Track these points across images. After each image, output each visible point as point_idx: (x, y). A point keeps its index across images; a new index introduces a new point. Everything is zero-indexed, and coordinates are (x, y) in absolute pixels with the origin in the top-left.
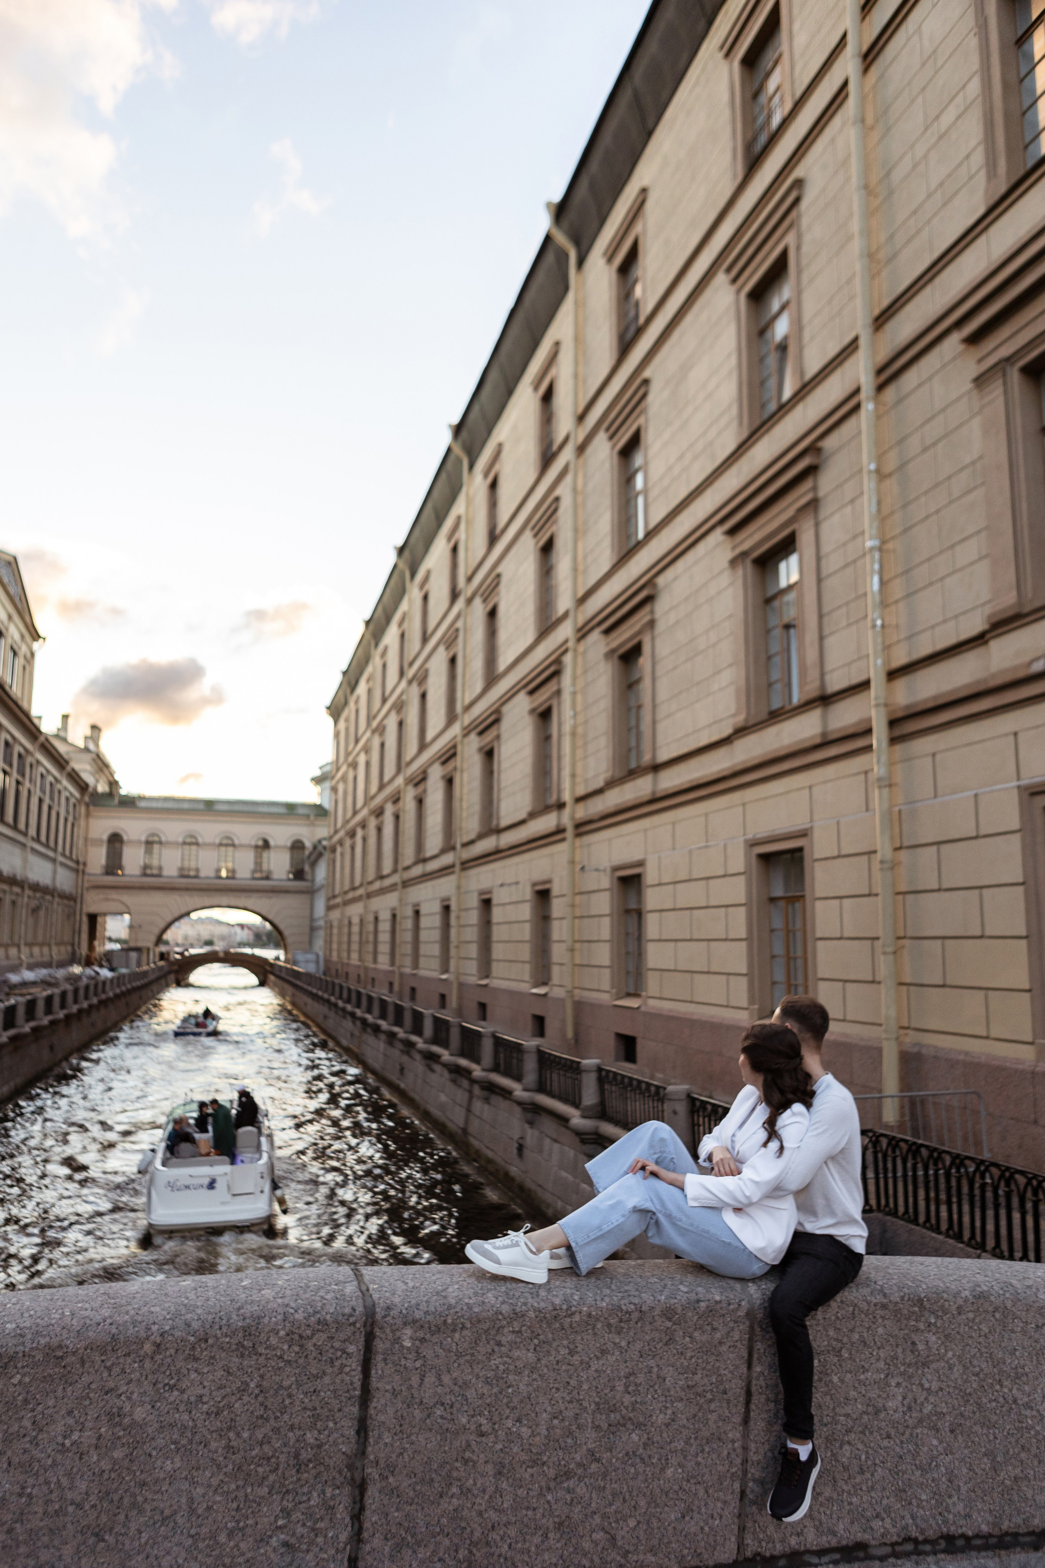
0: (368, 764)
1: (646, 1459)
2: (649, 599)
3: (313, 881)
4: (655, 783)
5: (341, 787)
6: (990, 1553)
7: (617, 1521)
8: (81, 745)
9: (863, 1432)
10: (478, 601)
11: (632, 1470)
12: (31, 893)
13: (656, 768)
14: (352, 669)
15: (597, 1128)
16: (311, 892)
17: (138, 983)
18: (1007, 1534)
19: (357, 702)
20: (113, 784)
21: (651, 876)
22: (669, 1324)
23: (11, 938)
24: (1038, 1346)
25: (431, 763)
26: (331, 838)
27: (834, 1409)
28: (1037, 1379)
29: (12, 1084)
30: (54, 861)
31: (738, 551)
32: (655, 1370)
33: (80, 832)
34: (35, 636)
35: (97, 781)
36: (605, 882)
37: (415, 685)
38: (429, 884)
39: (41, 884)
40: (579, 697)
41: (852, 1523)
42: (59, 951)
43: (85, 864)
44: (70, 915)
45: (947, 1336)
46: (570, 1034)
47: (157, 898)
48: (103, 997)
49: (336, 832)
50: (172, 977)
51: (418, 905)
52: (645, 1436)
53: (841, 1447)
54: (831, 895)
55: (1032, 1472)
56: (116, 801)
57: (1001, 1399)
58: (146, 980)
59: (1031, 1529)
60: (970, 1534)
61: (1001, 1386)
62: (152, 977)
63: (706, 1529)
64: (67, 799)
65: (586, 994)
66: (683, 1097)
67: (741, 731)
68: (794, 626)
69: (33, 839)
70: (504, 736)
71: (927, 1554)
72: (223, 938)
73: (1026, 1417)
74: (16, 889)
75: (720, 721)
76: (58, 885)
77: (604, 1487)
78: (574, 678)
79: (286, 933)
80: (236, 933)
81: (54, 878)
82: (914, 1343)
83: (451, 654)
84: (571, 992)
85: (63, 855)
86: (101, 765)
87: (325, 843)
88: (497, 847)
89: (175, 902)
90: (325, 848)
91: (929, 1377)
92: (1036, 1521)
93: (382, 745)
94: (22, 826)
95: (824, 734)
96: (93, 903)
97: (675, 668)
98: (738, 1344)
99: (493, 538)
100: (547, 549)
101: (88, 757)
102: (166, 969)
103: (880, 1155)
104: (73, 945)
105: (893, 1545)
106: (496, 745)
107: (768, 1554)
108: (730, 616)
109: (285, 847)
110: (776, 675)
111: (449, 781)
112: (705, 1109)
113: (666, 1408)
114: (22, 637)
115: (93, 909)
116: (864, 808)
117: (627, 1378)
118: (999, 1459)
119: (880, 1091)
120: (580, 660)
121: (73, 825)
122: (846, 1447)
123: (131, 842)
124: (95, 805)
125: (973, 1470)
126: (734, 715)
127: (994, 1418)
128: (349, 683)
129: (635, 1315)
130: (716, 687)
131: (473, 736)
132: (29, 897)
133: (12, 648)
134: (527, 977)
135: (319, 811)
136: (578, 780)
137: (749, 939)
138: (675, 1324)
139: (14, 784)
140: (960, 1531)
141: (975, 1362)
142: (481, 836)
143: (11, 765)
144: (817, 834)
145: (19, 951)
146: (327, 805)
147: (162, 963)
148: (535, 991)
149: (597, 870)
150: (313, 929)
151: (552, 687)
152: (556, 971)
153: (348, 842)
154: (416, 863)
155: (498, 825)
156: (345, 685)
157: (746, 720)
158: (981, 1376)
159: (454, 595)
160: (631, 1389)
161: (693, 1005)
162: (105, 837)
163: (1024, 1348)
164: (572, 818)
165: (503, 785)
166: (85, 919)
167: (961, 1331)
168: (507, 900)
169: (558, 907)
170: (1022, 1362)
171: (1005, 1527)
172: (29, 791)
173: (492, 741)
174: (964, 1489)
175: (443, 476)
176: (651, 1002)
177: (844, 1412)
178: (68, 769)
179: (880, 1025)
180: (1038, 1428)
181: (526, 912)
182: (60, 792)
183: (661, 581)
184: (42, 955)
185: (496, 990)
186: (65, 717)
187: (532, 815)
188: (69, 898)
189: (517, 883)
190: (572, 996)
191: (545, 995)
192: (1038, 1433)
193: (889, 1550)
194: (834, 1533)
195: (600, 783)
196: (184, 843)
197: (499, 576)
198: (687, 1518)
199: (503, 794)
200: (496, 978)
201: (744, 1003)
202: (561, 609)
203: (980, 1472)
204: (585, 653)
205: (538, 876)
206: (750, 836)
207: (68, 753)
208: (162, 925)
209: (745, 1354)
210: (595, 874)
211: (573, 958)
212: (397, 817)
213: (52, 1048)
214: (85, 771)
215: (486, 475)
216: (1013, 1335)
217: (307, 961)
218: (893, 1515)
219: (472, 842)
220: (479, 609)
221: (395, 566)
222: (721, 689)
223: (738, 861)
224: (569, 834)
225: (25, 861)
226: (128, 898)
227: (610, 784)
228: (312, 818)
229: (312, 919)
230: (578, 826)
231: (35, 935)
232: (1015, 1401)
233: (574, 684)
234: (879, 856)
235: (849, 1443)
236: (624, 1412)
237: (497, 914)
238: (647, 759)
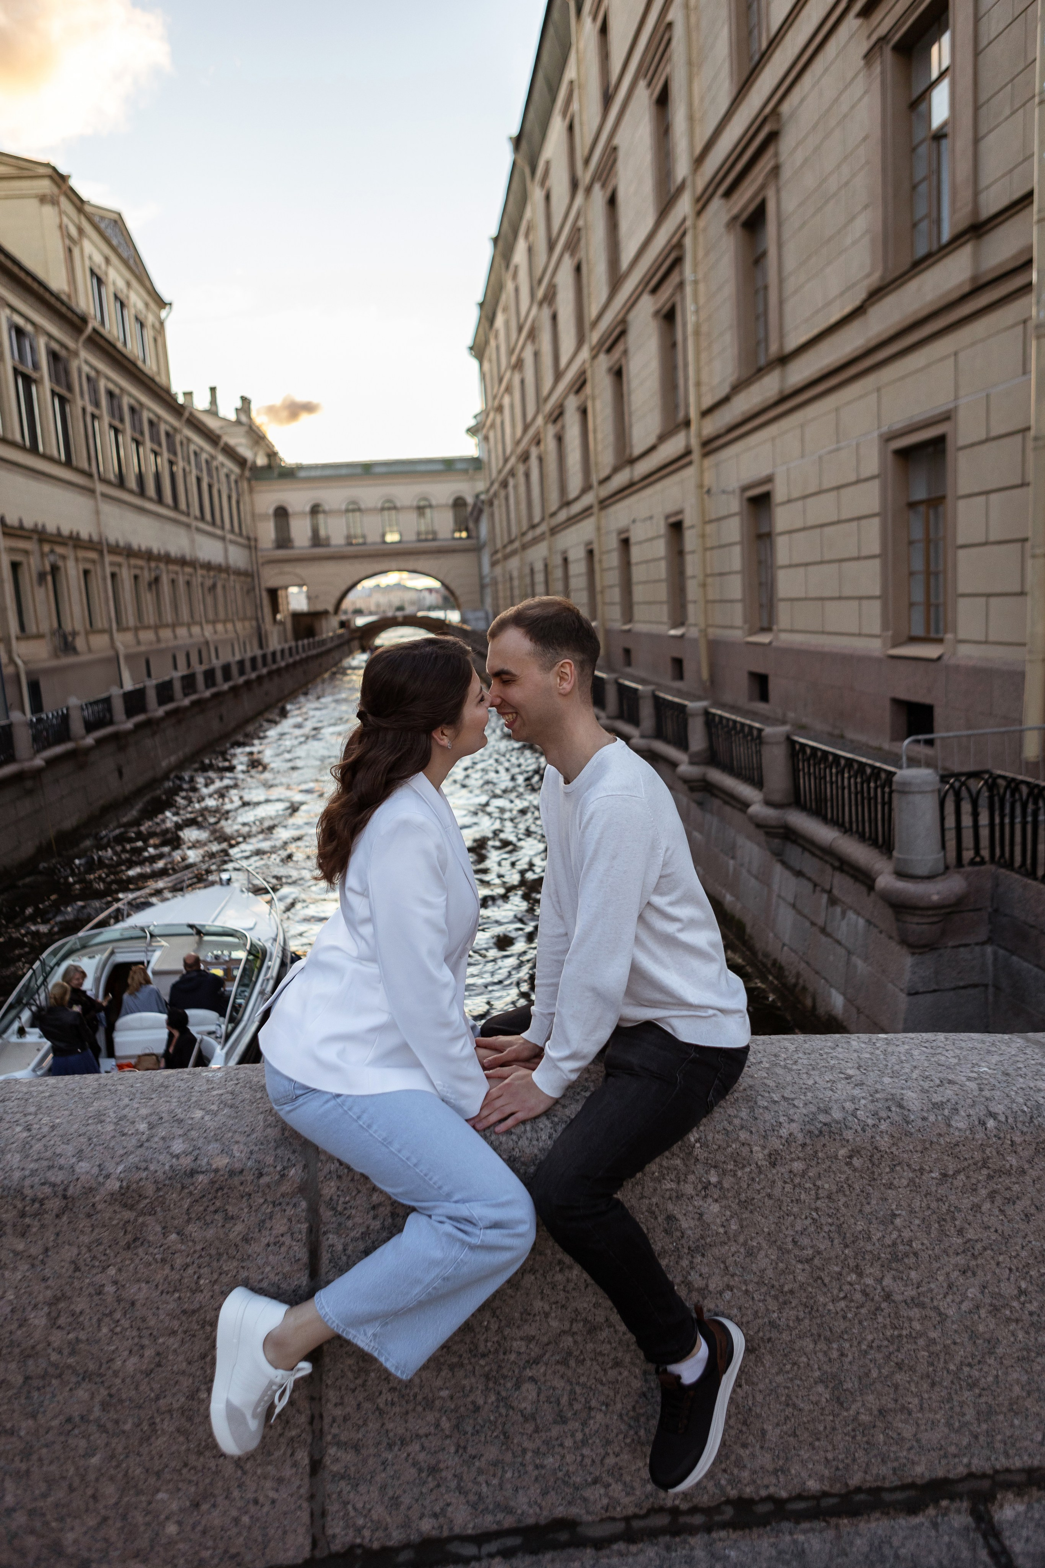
0: (512, 406)
1: (109, 1425)
2: (773, 137)
3: (478, 538)
4: (783, 379)
5: (491, 435)
6: (820, 1525)
7: (61, 1519)
8: (232, 417)
9: (564, 1362)
10: (597, 187)
11: (83, 1443)
12: (204, 572)
13: (784, 360)
14: (488, 298)
15: (704, 775)
16: (478, 549)
17: (314, 652)
18: (858, 1490)
19: (496, 337)
20: (272, 455)
21: (780, 494)
22: (128, 1215)
23: (192, 617)
24: (944, 1208)
25: (565, 396)
26: (488, 491)
27: (500, 1330)
28: (937, 1258)
29: (181, 754)
30: (223, 539)
31: (874, 38)
32: (110, 1289)
33: (245, 508)
34: (162, 304)
35: (256, 455)
36: (735, 505)
37: (545, 306)
38: (573, 529)
39: (213, 562)
40: (702, 287)
41: (544, 1493)
42: (244, 628)
43: (256, 540)
44: (250, 590)
45: (744, 1204)
46: (705, 675)
47: (329, 569)
48: (274, 667)
49: (492, 484)
50: (356, 643)
51: (565, 552)
52: (104, 1392)
53: (518, 1386)
54: (976, 490)
55: (916, 1401)
56: (276, 472)
57: (858, 1296)
58: (323, 649)
59: (910, 1480)
60: (784, 1494)
61: (860, 1275)
62: (329, 645)
63: (246, 1519)
64: (227, 476)
65: (719, 632)
66: (782, 739)
67: (876, 294)
68: (945, 136)
69: (196, 518)
70: (632, 349)
71: (692, 1530)
72: (413, 603)
73: (910, 1320)
74: (188, 570)
75: (854, 285)
76: (231, 562)
77: (28, 1472)
78: (695, 265)
79: (458, 592)
80: (424, 598)
81: (226, 557)
82: (670, 1218)
83: (576, 261)
84: (705, 630)
85: (232, 531)
86: (257, 437)
87: (483, 497)
88: (631, 478)
89: (345, 571)
90: (483, 502)
91: (705, 1270)
92: (919, 1469)
93: (522, 382)
94: (183, 506)
95: (974, 278)
96: (270, 577)
97: (804, 224)
98: (287, 1240)
99: (607, 99)
100: (663, 100)
101: (242, 430)
102: (347, 637)
103: (996, 799)
104: (257, 619)
105: (627, 1519)
106: (623, 361)
107: (376, 1545)
108: (865, 139)
109: (446, 506)
110: (921, 209)
111: (584, 412)
112: (804, 752)
113: (143, 1347)
114: (147, 305)
115: (272, 583)
116: (1020, 371)
117: (50, 1305)
118: (848, 1385)
119: (1021, 722)
120: (701, 239)
121: (238, 502)
122: (528, 1386)
123: (295, 514)
124: (257, 478)
125: (795, 1406)
126: (868, 276)
127: (840, 1325)
128: (487, 317)
129: (55, 1204)
130: (849, 241)
131: (602, 357)
132: (203, 576)
133: (137, 319)
134: (665, 619)
135: (476, 464)
136: (704, 389)
137: (883, 556)
138: (142, 1213)
139: (166, 465)
140: (763, 1493)
141: (805, 1241)
142: (616, 470)
143: (160, 445)
144: (962, 416)
145: (202, 629)
146: (485, 458)
147: (341, 631)
148: (673, 632)
149: (724, 492)
150: (482, 587)
151: (674, 279)
152: (691, 608)
153: (502, 493)
154: (560, 508)
155: (631, 454)
156: (483, 320)
157: (882, 278)
158: (816, 1261)
159: (574, 185)
160: (61, 1321)
161: (825, 637)
162: (271, 511)
163: (912, 1212)
164: (699, 434)
165: (633, 408)
166: (265, 595)
167: (777, 1192)
168: (643, 538)
169: (690, 539)
170: (906, 1234)
171: (855, 1481)
172: (184, 470)
173: (619, 359)
174: (773, 1434)
175: (551, 31)
176: (783, 636)
177: (520, 1333)
178: (222, 444)
179: (1023, 645)
180: (933, 1335)
181: (660, 548)
182: (217, 468)
183: (786, 108)
184: (226, 631)
185: (639, 635)
186: (213, 390)
187: (663, 438)
188: (249, 575)
189: (651, 518)
190: (706, 635)
191: (682, 636)
192: (933, 1341)
193: (620, 1526)
194: (509, 1510)
195: (725, 390)
196: (347, 511)
197: (615, 149)
198: (205, 1507)
199: (634, 419)
200: (639, 622)
201: (877, 630)
202: (679, 178)
203: (807, 1407)
204: (705, 230)
205: (670, 508)
206: (885, 429)
207: (222, 428)
208: (337, 594)
209: (302, 1253)
210: (724, 497)
211: (705, 594)
212: (540, 459)
213: (221, 718)
214: (241, 445)
215: (594, 19)
216: (891, 1193)
217: (477, 619)
218: (628, 1479)
219: (608, 478)
220: (599, 196)
221: (514, 164)
222: (854, 243)
223: (872, 463)
224: (696, 456)
225: (192, 541)
226: (302, 570)
227: (737, 388)
228: (471, 472)
229: (481, 577)
230: (705, 444)
231: (216, 613)
232: (888, 1297)
233: (695, 271)
234: (1032, 433)
235: (532, 1379)
236: (54, 1357)
237: (636, 553)
238: (774, 348)
